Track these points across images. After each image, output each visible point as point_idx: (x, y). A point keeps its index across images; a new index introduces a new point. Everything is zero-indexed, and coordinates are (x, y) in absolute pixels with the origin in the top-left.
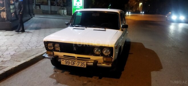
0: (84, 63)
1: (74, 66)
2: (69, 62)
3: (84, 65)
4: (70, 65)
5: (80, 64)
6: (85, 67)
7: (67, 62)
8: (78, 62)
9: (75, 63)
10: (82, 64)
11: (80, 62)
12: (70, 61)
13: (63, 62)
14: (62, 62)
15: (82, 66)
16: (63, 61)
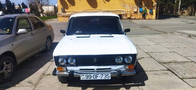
0: (108, 75)
1: (97, 79)
2: (90, 76)
3: (108, 77)
4: (92, 79)
5: (104, 76)
6: (110, 78)
7: (88, 77)
8: (101, 75)
9: (97, 76)
10: (106, 76)
11: (104, 74)
12: (92, 75)
13: (83, 77)
14: (81, 78)
15: (107, 79)
16: (84, 75)
